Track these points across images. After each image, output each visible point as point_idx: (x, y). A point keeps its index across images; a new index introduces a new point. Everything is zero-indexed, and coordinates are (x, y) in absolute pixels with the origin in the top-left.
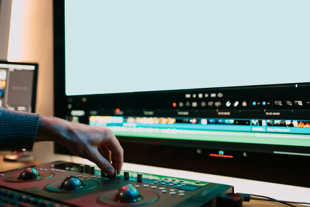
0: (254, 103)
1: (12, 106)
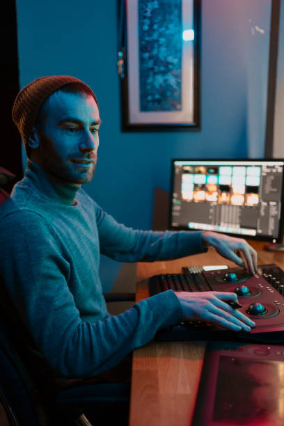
1: (265, 201)
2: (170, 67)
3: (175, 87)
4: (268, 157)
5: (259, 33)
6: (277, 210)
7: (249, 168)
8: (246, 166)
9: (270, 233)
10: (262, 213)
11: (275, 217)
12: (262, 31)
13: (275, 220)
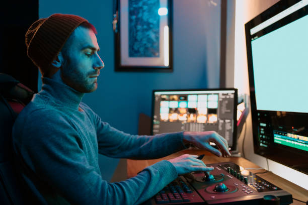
1: (222, 119)
2: (151, 26)
3: (155, 40)
4: (222, 87)
5: (213, 5)
6: (231, 125)
7: (209, 96)
8: (208, 94)
10: (220, 129)
11: (229, 131)
12: (215, 4)
13: (230, 133)
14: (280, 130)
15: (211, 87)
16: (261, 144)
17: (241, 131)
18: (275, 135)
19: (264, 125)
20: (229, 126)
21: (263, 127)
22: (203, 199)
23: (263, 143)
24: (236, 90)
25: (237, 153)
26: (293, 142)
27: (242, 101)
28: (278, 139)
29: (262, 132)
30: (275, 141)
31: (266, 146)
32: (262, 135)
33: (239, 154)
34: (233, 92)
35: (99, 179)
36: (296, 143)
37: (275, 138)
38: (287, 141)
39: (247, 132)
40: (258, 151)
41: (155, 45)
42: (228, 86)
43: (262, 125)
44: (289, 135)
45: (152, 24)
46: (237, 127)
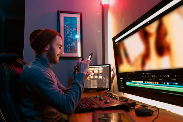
0: (158, 76)
1: (104, 77)
2: (74, 40)
3: (75, 46)
4: (104, 64)
5: (99, 32)
7: (99, 68)
8: (98, 67)
9: (107, 88)
10: (104, 81)
11: (108, 82)
12: (100, 32)
13: (108, 83)
14: (129, 80)
15: (99, 64)
16: (121, 87)
17: (112, 83)
18: (127, 82)
19: (122, 79)
20: (108, 80)
21: (121, 80)
22: (100, 106)
23: (122, 86)
24: (110, 65)
25: (111, 92)
26: (134, 84)
27: (112, 70)
28: (128, 84)
29: (121, 82)
30: (127, 85)
31: (123, 87)
32: (122, 83)
33: (112, 92)
34: (109, 66)
35: (63, 93)
36: (135, 84)
37: (127, 83)
38: (132, 84)
39: (115, 83)
40: (120, 90)
41: (75, 48)
42: (106, 64)
43: (121, 79)
44: (132, 81)
45: (74, 39)
46: (111, 80)
